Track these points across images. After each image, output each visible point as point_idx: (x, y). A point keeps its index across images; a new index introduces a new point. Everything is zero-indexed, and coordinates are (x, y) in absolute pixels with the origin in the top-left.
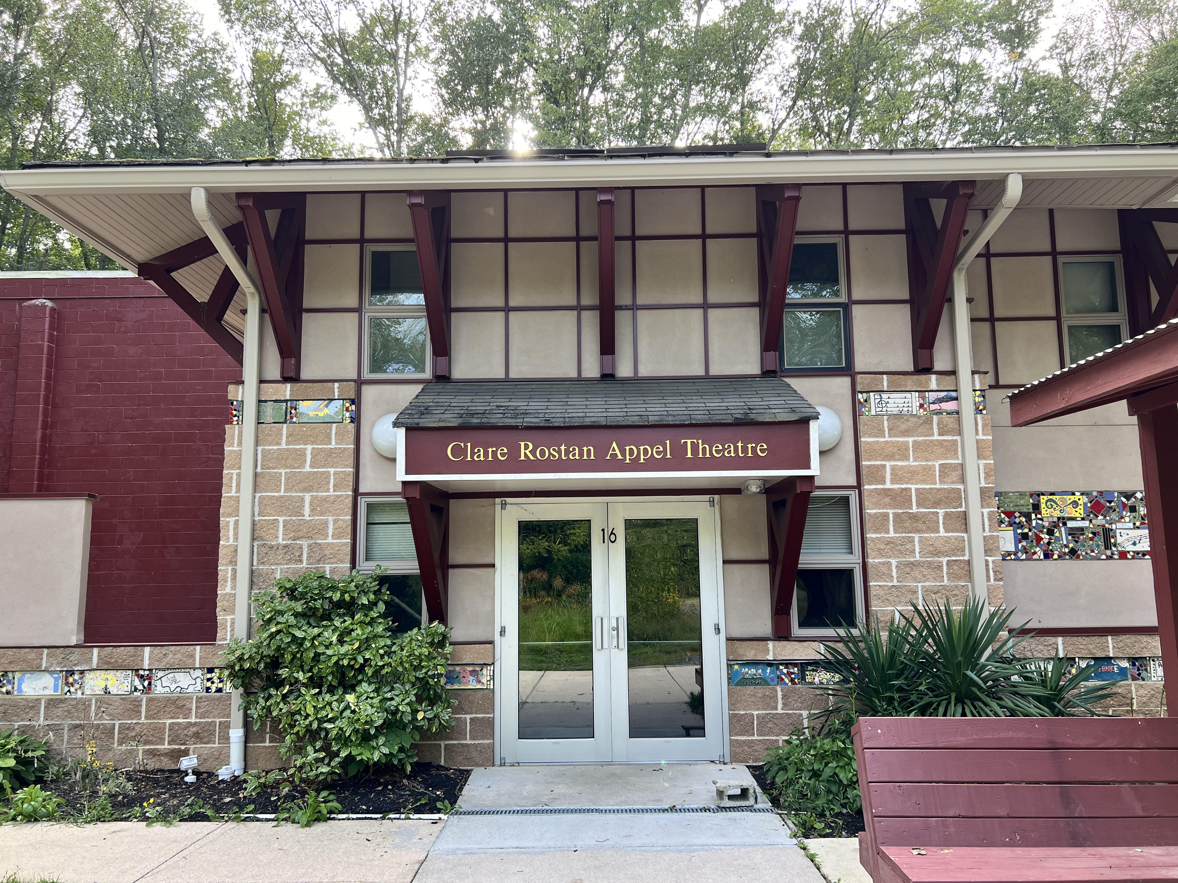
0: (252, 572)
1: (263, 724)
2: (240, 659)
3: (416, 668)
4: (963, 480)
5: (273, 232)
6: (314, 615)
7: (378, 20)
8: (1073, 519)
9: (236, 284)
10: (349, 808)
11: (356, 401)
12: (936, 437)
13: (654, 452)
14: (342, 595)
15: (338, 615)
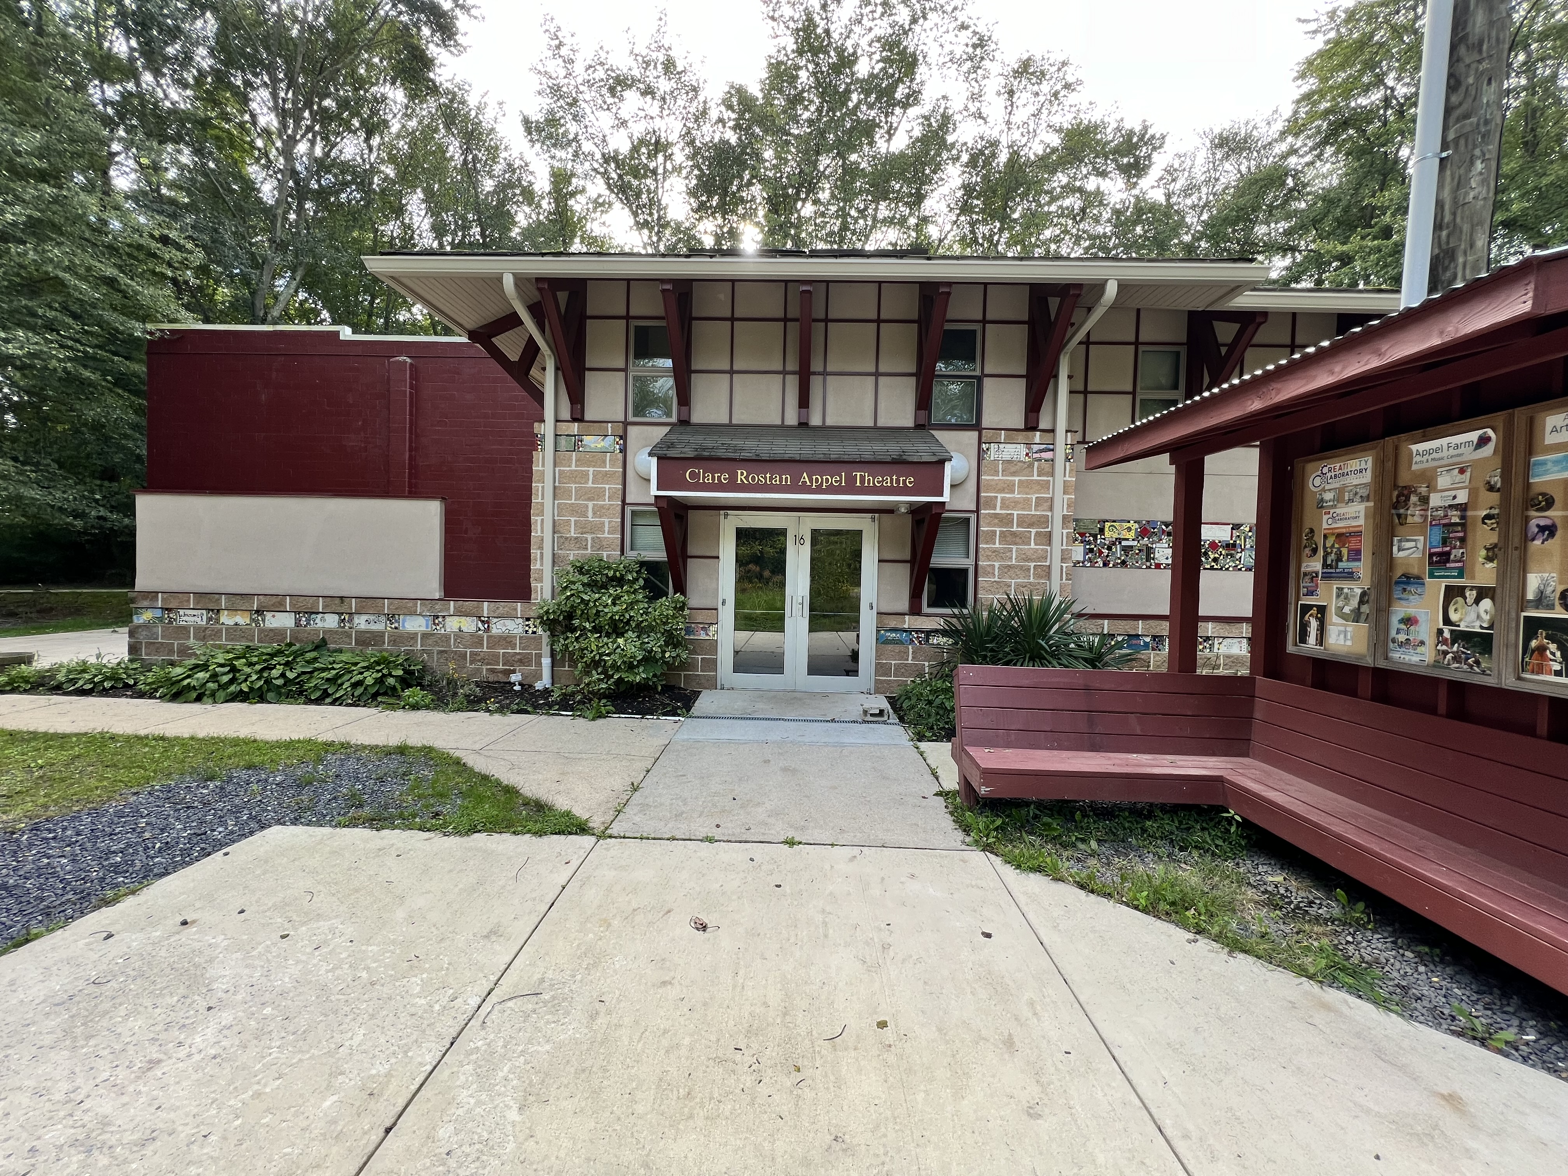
0: (554, 555)
1: (563, 656)
2: (547, 612)
3: (665, 624)
4: (1051, 509)
5: (563, 310)
6: (596, 585)
7: (642, 142)
8: (1127, 539)
9: (537, 349)
10: (620, 711)
11: (623, 437)
12: (1035, 478)
13: (834, 481)
14: (615, 572)
15: (612, 586)
